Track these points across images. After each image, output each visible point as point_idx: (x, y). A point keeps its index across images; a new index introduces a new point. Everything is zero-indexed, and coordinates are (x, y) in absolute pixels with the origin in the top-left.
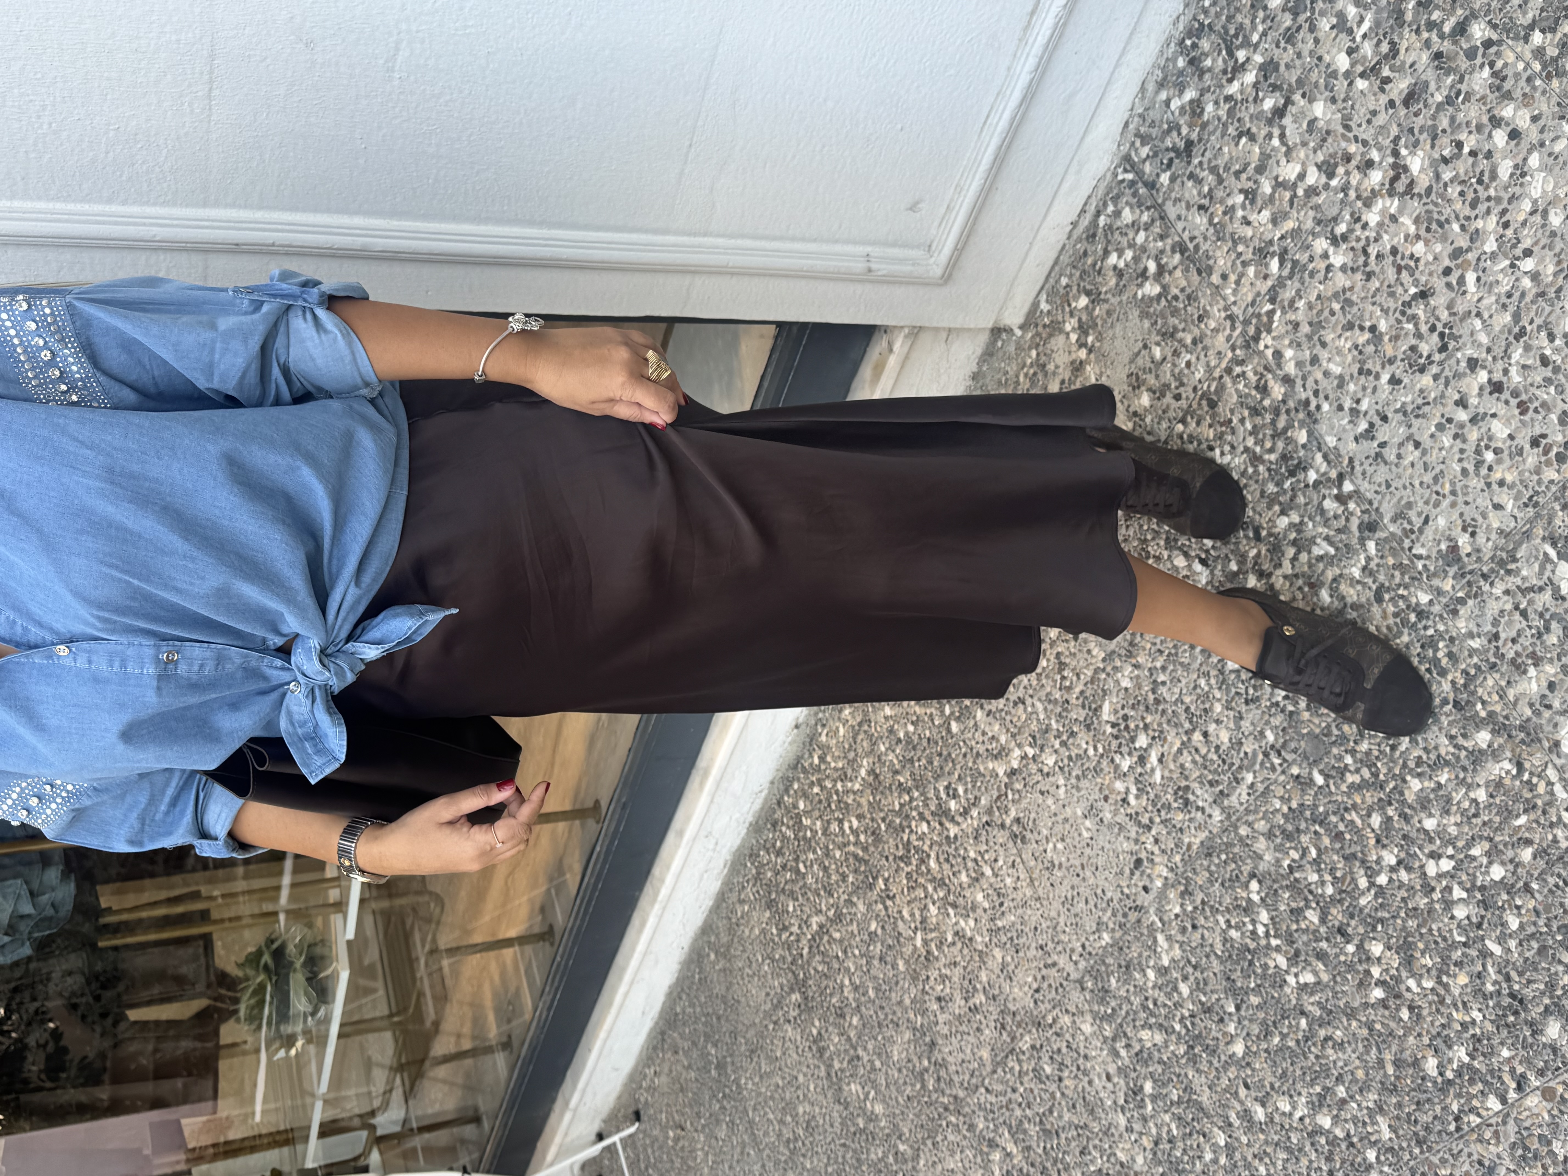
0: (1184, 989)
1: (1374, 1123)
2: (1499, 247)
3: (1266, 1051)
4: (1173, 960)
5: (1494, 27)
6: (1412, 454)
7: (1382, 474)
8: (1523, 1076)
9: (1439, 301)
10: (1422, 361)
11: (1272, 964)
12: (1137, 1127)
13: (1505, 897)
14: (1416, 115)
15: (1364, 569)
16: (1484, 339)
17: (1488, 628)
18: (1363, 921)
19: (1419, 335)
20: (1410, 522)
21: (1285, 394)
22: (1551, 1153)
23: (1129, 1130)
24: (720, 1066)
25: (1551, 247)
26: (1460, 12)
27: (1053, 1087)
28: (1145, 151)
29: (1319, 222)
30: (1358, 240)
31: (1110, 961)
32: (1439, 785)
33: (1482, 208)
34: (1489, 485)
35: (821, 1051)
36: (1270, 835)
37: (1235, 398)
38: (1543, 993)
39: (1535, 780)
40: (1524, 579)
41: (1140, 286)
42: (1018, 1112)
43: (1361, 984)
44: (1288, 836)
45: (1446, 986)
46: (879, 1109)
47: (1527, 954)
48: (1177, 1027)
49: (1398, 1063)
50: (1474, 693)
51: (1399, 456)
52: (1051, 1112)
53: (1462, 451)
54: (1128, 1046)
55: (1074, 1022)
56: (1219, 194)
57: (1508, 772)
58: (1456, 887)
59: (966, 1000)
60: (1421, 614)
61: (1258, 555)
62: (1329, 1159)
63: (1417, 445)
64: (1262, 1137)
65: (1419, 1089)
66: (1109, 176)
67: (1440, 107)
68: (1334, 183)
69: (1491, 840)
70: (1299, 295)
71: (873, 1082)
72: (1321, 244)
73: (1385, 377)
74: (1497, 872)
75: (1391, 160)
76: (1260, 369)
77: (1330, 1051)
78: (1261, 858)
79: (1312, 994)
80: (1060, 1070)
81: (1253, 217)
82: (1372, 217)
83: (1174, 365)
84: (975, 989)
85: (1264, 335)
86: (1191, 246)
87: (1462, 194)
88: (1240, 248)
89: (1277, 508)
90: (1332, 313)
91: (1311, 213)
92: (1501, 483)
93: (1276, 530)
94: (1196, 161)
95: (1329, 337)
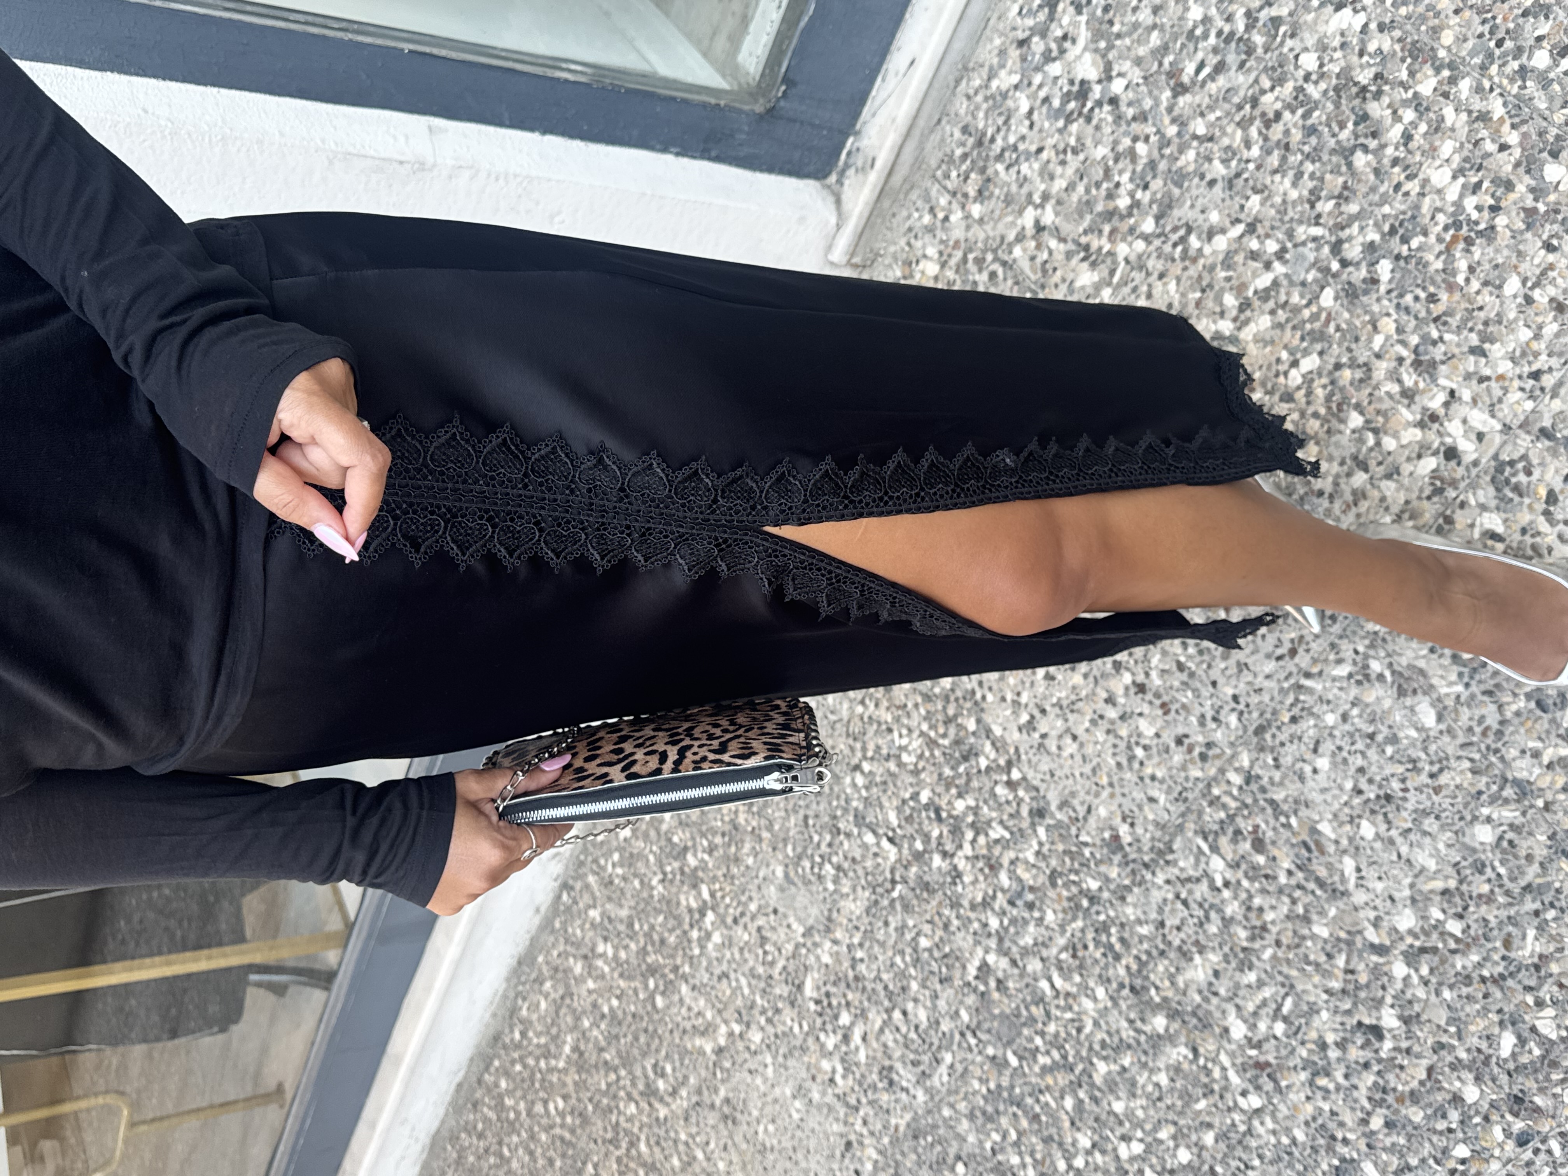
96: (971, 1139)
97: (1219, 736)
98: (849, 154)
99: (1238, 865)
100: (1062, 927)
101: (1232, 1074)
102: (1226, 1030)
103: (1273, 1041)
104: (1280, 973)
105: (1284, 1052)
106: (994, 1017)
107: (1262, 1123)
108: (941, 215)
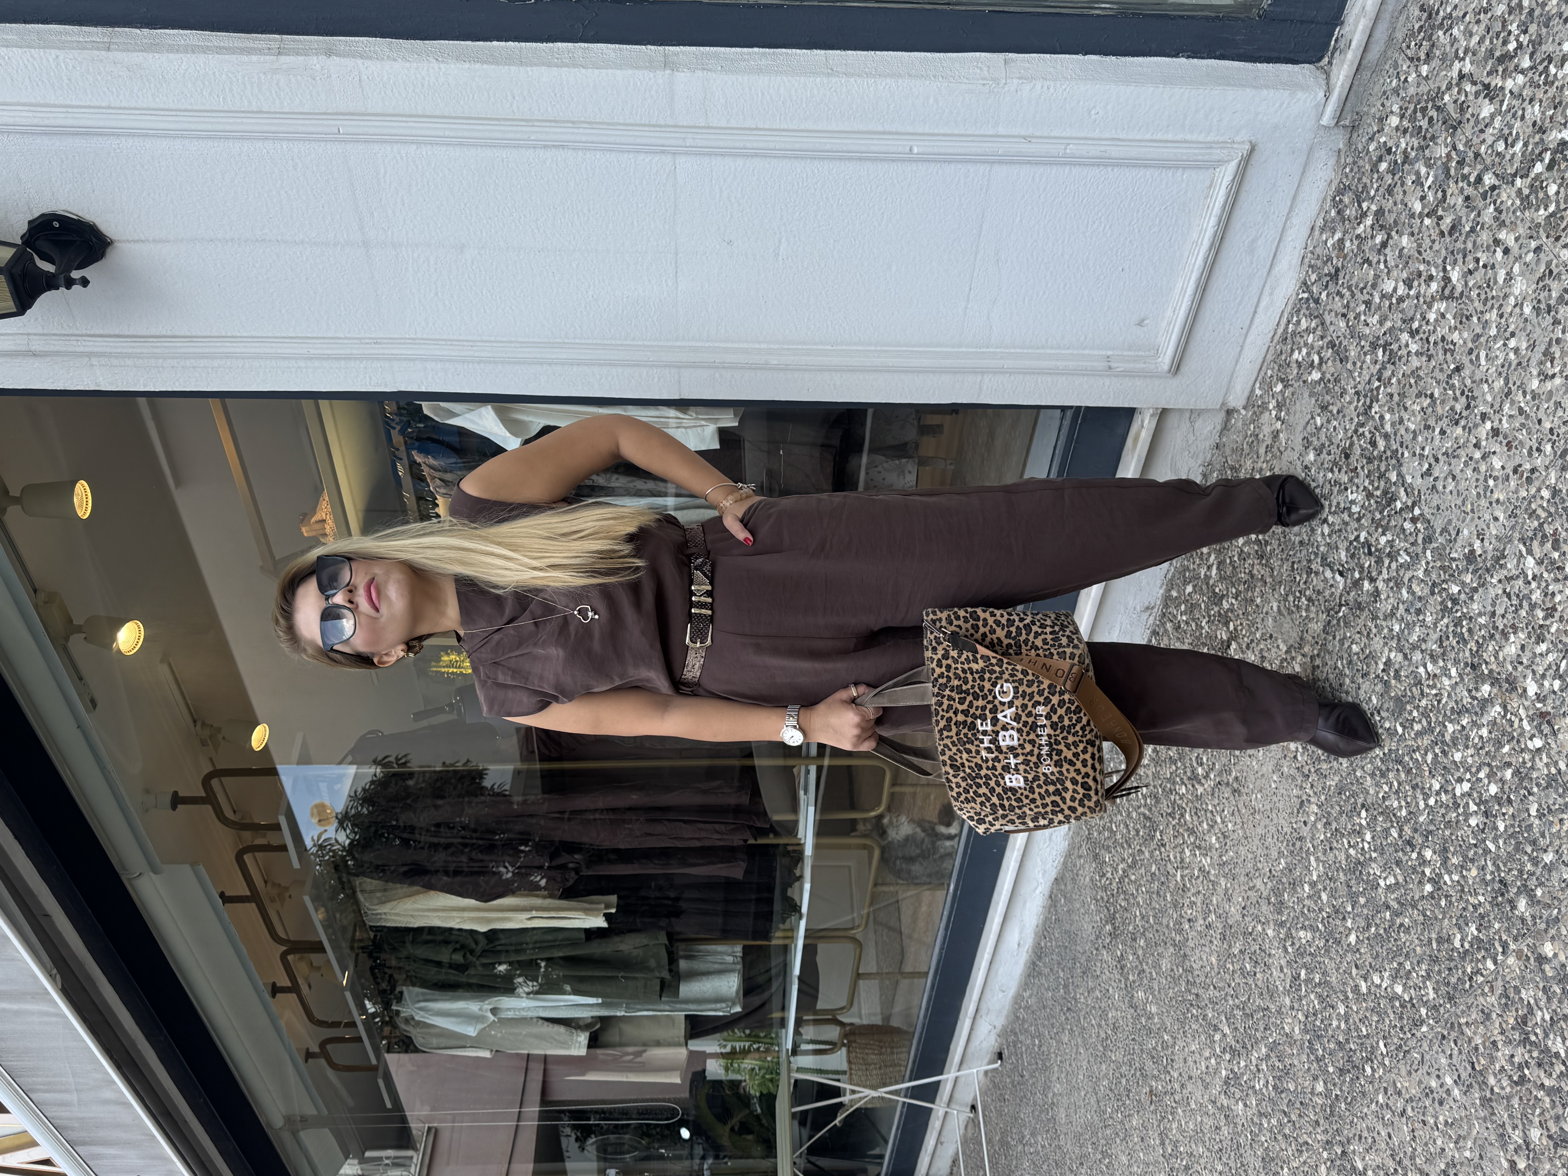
0: (1324, 897)
1: (1426, 988)
2: (1498, 332)
3: (1368, 939)
4: (1319, 876)
5: (1497, 176)
6: (1451, 485)
7: (1436, 500)
8: (1506, 942)
9: (1466, 372)
10: (1457, 417)
11: (1372, 872)
12: (1296, 1006)
13: (1497, 807)
14: (1456, 241)
15: (1426, 570)
16: (1489, 398)
17: (1489, 608)
18: (1422, 834)
19: (1455, 399)
20: (1450, 535)
21: (1385, 447)
22: (1521, 998)
23: (1292, 1008)
24: (1066, 986)
25: (1524, 329)
26: (1479, 167)
27: (1251, 981)
28: (1314, 277)
29: (1404, 321)
30: (1424, 333)
31: (1284, 880)
32: (1463, 727)
33: (1489, 304)
34: (1491, 503)
35: (1123, 967)
36: (1373, 775)
37: (1359, 452)
38: (1517, 877)
39: (1513, 718)
40: (1509, 570)
41: (1310, 373)
42: (1231, 1002)
43: (1420, 882)
44: (1383, 775)
45: (1463, 877)
46: (1154, 1009)
47: (1509, 850)
48: (1320, 926)
49: (1440, 941)
50: (1481, 657)
51: (1444, 487)
52: (1249, 999)
53: (1477, 480)
54: (1293, 944)
55: (1264, 930)
56: (1352, 305)
57: (1499, 714)
58: (1471, 802)
59: (1204, 919)
60: (1455, 601)
61: (1370, 566)
62: (1401, 1018)
64: (1364, 1005)
65: (1451, 959)
66: (1294, 296)
67: (1468, 234)
68: (1412, 293)
69: (1489, 765)
70: (1393, 374)
71: (1151, 988)
72: (1405, 337)
73: (1437, 430)
74: (1493, 789)
75: (1441, 274)
76: (1372, 429)
77: (1402, 935)
78: (1368, 793)
79: (1393, 892)
80: (1255, 967)
81: (1369, 321)
82: (1432, 317)
83: (1327, 430)
84: (1210, 911)
85: (1374, 404)
86: (1337, 343)
87: (1479, 295)
88: (1363, 343)
89: (1380, 530)
90: (1411, 386)
91: (1400, 315)
92: (1497, 502)
93: (1379, 547)
94: (1340, 282)
95: (1408, 403)
96: (1372, 792)
97: (1539, 462)
98: (1336, 41)
99: (1542, 563)
100: (1435, 625)
101: (1525, 723)
102: (1525, 690)
103: (1553, 696)
104: (1560, 641)
105: (1558, 703)
106: (1391, 698)
107: (1541, 759)
108: (1402, 79)
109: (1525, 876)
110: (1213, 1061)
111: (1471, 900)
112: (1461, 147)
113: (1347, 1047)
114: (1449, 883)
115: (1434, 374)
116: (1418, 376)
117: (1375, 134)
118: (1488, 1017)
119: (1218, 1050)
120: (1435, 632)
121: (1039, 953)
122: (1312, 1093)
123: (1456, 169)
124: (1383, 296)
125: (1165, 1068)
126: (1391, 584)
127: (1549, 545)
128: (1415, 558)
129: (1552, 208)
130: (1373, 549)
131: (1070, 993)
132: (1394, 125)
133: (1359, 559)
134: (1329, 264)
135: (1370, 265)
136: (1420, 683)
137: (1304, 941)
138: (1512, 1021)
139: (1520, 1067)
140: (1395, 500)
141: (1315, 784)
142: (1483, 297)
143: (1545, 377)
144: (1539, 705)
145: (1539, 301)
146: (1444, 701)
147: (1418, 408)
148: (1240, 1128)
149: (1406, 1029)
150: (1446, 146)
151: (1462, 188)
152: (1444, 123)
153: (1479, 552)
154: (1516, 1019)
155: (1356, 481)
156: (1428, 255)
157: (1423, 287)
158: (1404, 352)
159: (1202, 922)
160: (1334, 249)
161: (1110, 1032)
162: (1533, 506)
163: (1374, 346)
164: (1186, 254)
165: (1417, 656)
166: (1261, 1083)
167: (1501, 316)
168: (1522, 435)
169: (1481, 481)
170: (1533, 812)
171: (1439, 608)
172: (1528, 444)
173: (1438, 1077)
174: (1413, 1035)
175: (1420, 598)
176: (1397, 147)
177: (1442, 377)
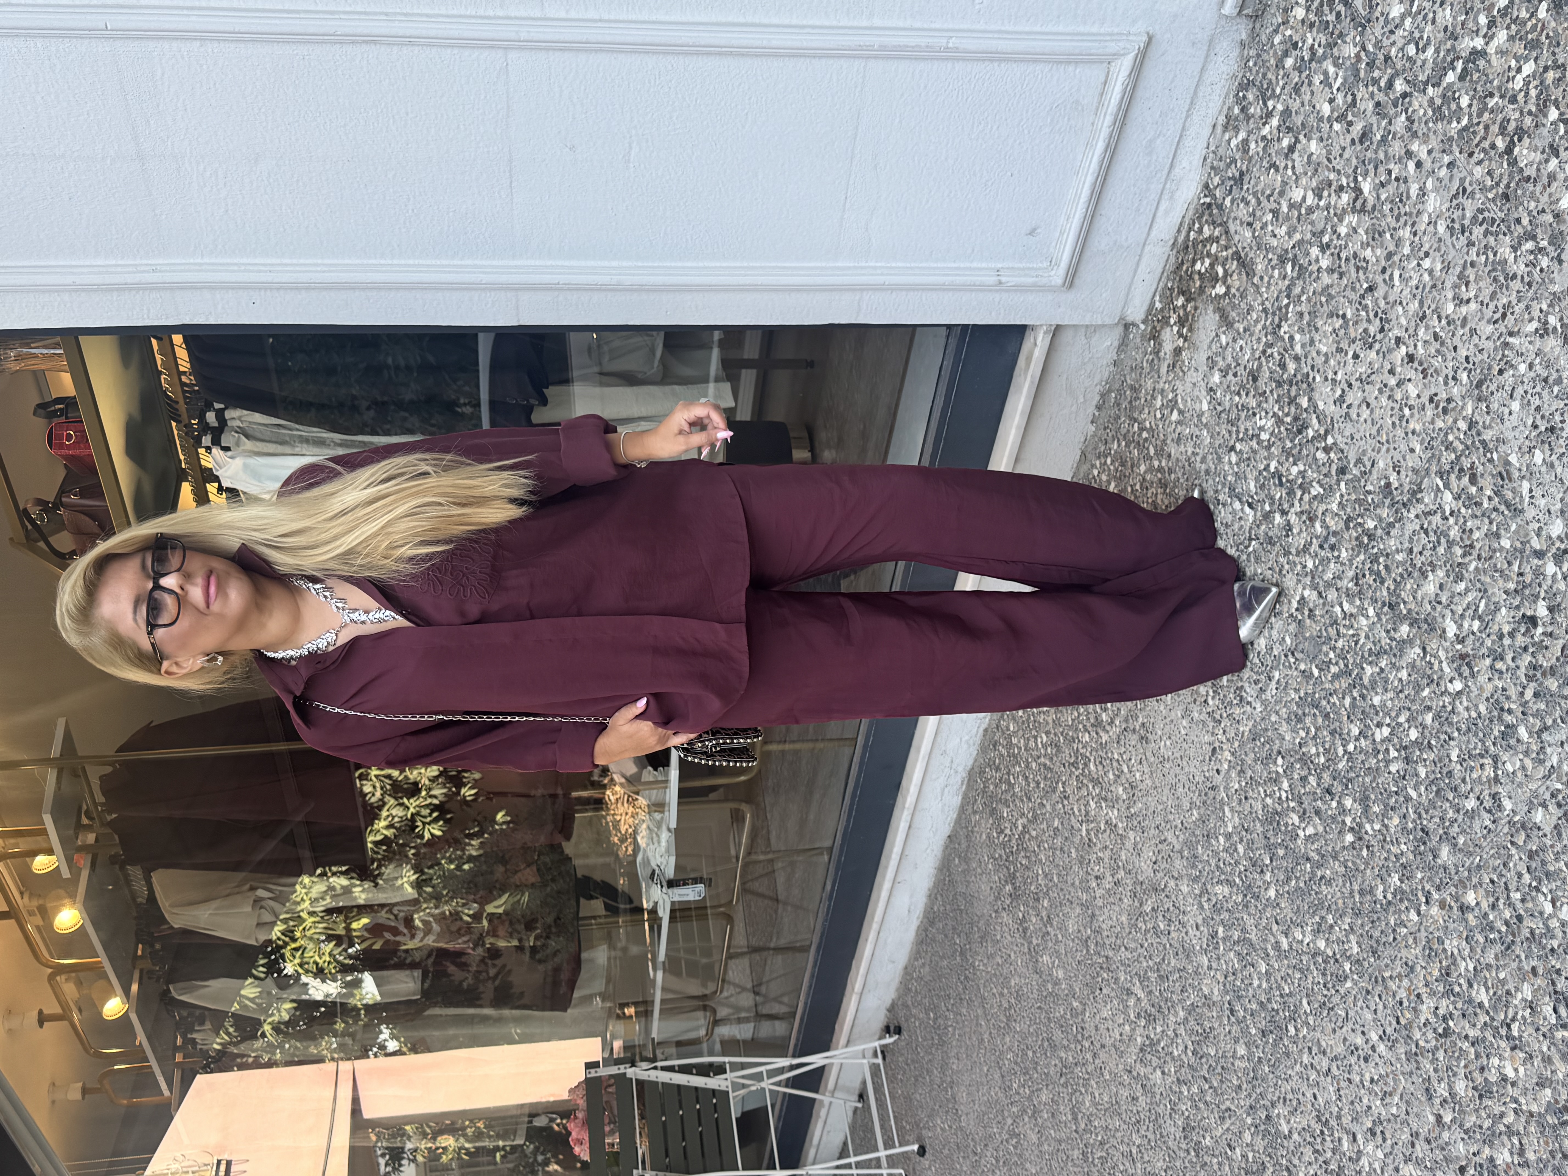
0: (1241, 849)
1: (1349, 941)
2: (1412, 251)
3: (1288, 893)
4: (1234, 827)
5: (1408, 82)
6: (1365, 413)
7: (1349, 429)
8: (1429, 892)
9: (1380, 293)
10: (1370, 340)
11: (1290, 822)
12: (1214, 965)
13: (1418, 753)
14: (1366, 150)
15: (1340, 503)
16: (1404, 322)
17: (1407, 545)
18: (1341, 782)
19: (1369, 321)
20: (1364, 466)
21: (1296, 370)
22: (1444, 949)
23: (1210, 968)
24: (963, 953)
25: (1438, 250)
26: (1389, 71)
27: (1165, 941)
28: (1216, 180)
29: (1314, 234)
30: (1335, 247)
31: (1198, 832)
32: (1382, 670)
33: (1402, 220)
34: (1406, 434)
35: (1025, 930)
36: (1288, 720)
37: (1267, 374)
38: (1438, 825)
39: (1433, 660)
40: (1427, 505)
41: (1214, 287)
42: (1145, 964)
43: (1340, 832)
44: (1299, 720)
45: (1387, 827)
46: (1061, 974)
47: (1431, 797)
48: (1237, 880)
49: (1362, 892)
50: (1399, 596)
51: (1358, 415)
52: (1163, 960)
53: (1392, 409)
54: (1209, 899)
56: (1258, 213)
57: (1418, 655)
58: (1391, 748)
59: (1113, 876)
60: (1371, 537)
61: (1281, 497)
62: (1324, 975)
63: (1368, 405)
64: (1286, 962)
65: (1374, 911)
66: (1196, 200)
67: (1379, 143)
68: (1322, 203)
69: (1409, 709)
70: (1303, 291)
72: (1315, 251)
73: (1351, 354)
74: (1414, 734)
75: (1352, 185)
76: (1282, 350)
77: (1324, 887)
78: (1283, 738)
79: (1313, 843)
80: (1169, 925)
81: (1276, 232)
82: (1343, 230)
83: (1234, 349)
84: (1118, 867)
85: (1283, 323)
86: (1243, 255)
87: (1391, 210)
88: (1270, 256)
89: (1291, 459)
90: (1322, 305)
91: (1309, 227)
92: (1413, 432)
93: (1291, 477)
94: (1245, 187)
95: (1320, 323)
109: (1447, 824)
110: (1127, 1027)
111: (1394, 849)
112: (1370, 48)
113: (1269, 1006)
114: (1371, 832)
115: (1346, 293)
116: (1329, 294)
117: (1279, 25)
118: (1412, 969)
119: (1132, 1016)
120: (1351, 567)
121: (930, 919)
122: (1234, 1056)
123: (1366, 72)
124: (1291, 206)
125: (1076, 1036)
126: (1304, 517)
127: (1466, 479)
128: (1329, 490)
129: (1465, 122)
130: (1284, 480)
131: (968, 960)
132: (1300, 18)
133: (1269, 490)
134: (1233, 166)
135: (1277, 170)
136: (1336, 622)
137: (1221, 897)
138: (1436, 973)
139: (1445, 1019)
140: (1307, 428)
141: (1228, 729)
142: (1396, 212)
143: (1460, 302)
144: (1459, 647)
145: (1453, 221)
146: (1361, 642)
147: (1330, 329)
148: (1158, 1097)
149: (1330, 985)
150: (1355, 46)
151: (1372, 93)
152: (1353, 20)
153: (1395, 484)
154: (1440, 971)
155: (1265, 405)
156: (1338, 164)
157: (1334, 198)
158: (1314, 268)
159: (1111, 879)
160: (1238, 150)
161: (1013, 1001)
162: (1451, 438)
163: (1282, 260)
164: (1080, 157)
165: (1332, 595)
166: (1180, 1048)
167: (1415, 234)
168: (1437, 362)
169: (1396, 410)
170: (1454, 758)
171: (1354, 543)
172: (1445, 371)
173: (1363, 1033)
174: (1337, 991)
175: (1335, 533)
176: (1304, 42)
177: (1354, 297)
